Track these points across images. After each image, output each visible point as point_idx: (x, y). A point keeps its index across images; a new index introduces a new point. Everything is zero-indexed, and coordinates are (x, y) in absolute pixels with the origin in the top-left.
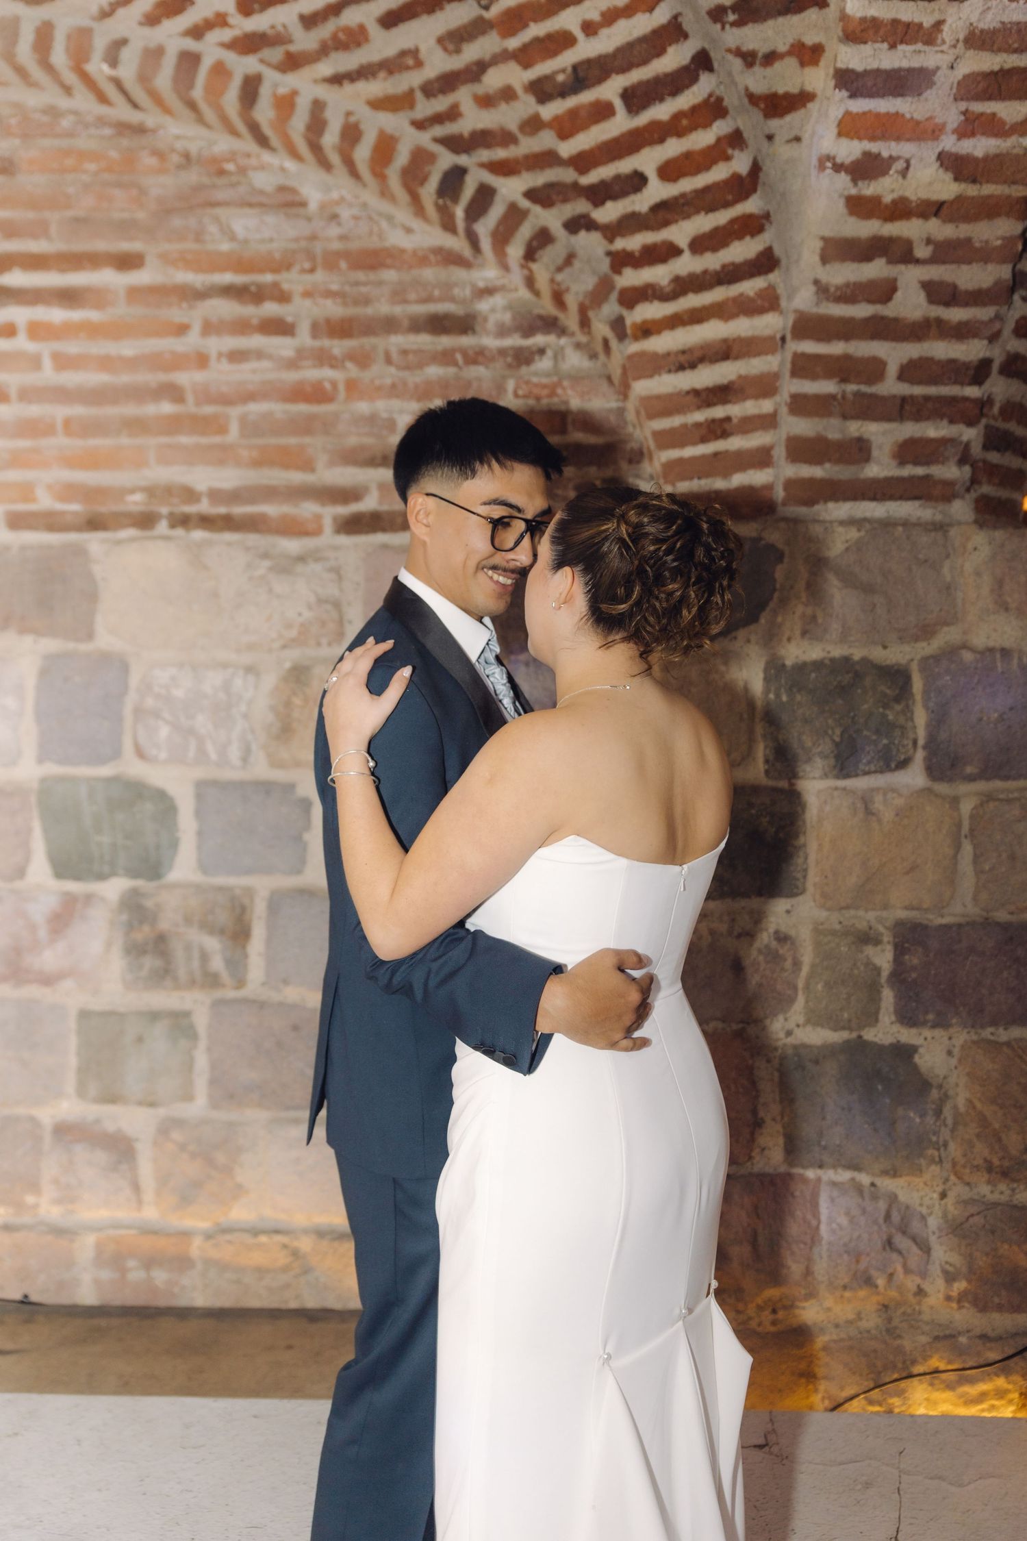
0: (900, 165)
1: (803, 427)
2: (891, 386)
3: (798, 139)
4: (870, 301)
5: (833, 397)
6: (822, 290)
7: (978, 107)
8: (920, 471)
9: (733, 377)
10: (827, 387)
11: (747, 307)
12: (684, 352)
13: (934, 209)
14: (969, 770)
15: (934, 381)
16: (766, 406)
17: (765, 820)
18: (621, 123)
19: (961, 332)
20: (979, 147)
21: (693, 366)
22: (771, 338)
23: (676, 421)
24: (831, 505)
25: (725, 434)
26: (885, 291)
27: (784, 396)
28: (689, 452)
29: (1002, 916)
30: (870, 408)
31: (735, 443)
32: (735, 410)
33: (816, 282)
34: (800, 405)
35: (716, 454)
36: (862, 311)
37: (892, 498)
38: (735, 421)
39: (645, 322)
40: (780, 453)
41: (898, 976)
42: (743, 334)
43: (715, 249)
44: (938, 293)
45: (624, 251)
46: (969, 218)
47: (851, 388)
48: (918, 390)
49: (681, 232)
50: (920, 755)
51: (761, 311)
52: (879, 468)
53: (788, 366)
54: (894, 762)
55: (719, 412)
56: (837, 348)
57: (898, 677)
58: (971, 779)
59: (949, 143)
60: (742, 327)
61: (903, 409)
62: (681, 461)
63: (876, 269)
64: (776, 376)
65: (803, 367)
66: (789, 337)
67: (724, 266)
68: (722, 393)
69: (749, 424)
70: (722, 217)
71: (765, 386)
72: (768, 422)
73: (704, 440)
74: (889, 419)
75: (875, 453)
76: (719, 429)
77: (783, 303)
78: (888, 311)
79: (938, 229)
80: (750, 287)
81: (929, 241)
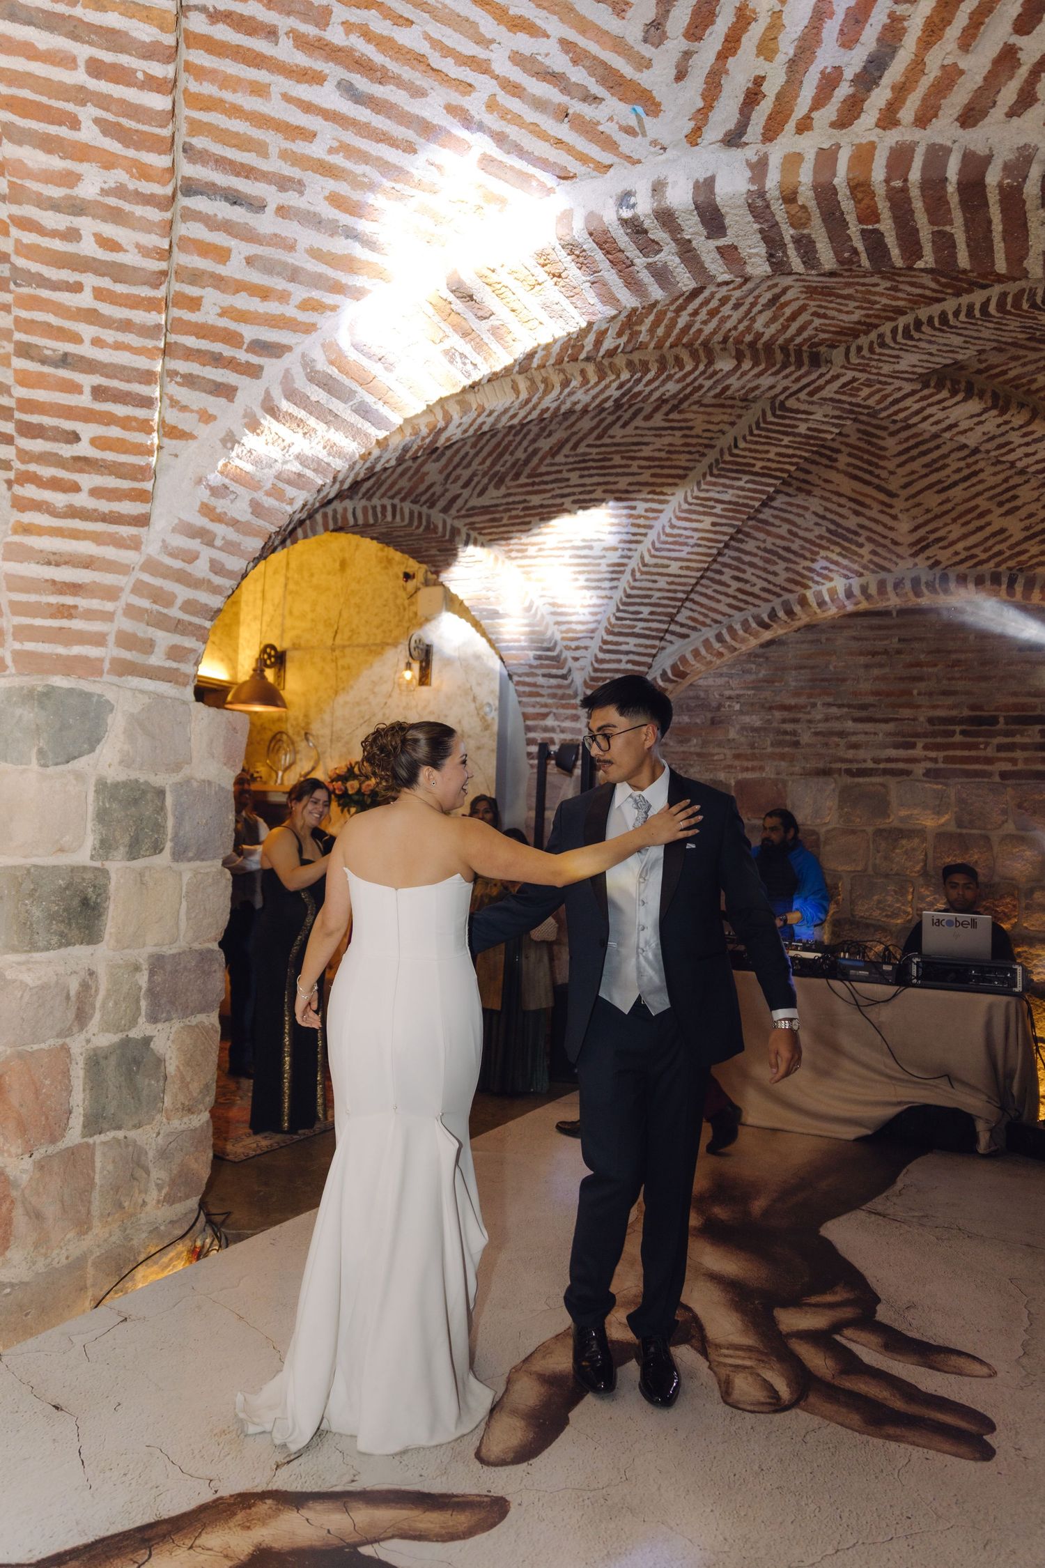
0: (232, 496)
1: (127, 625)
2: (175, 612)
3: (176, 456)
4: (184, 561)
5: (147, 610)
6: (165, 546)
7: (281, 485)
8: (174, 665)
9: (87, 581)
10: (145, 603)
11: (119, 543)
12: (54, 554)
13: (234, 523)
14: (191, 854)
15: (194, 614)
16: (109, 606)
17: (90, 890)
18: (84, 400)
19: (216, 590)
20: (269, 502)
21: (57, 565)
22: (128, 566)
23: (33, 598)
24: (130, 678)
25: (70, 616)
26: (192, 557)
27: (121, 604)
28: (38, 622)
29: (196, 946)
30: (162, 622)
31: (77, 624)
32: (82, 603)
33: (164, 541)
34: (131, 611)
35: (61, 628)
36: (177, 564)
37: (159, 679)
38: (81, 609)
39: (30, 524)
40: (111, 639)
41: (151, 992)
42: (107, 557)
43: (109, 500)
44: (217, 568)
45: (35, 473)
46: (245, 534)
47: (156, 607)
48: (186, 617)
49: (88, 481)
50: (169, 845)
51: (128, 547)
52: (157, 659)
53: (131, 585)
54: (157, 849)
55: (69, 600)
56: (157, 582)
57: (161, 793)
58: (189, 860)
59: (260, 496)
60: (110, 552)
61: (179, 627)
62: (31, 627)
63: (194, 544)
64: (121, 589)
65: (139, 588)
66: (137, 568)
67: (111, 512)
68: (74, 588)
69: (90, 615)
70: (125, 484)
71: (111, 593)
72: (108, 617)
73: (53, 616)
74: (169, 631)
75: (156, 650)
76: (67, 612)
77: (143, 547)
78: (188, 568)
79: (231, 534)
80: (125, 531)
81: (224, 538)
